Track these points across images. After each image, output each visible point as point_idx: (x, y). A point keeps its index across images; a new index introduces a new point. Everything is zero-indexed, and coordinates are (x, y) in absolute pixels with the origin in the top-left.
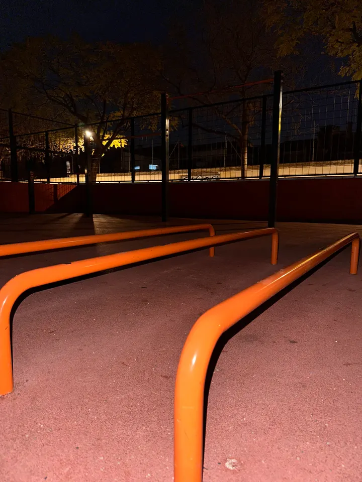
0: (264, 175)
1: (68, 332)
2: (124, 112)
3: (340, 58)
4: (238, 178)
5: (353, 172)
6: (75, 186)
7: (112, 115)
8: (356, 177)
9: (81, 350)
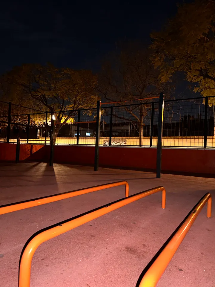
0: (152, 145)
1: (53, 260)
2: (74, 105)
3: (194, 82)
4: (138, 146)
5: (203, 146)
6: (43, 146)
7: (67, 107)
8: (205, 149)
9: (62, 273)
